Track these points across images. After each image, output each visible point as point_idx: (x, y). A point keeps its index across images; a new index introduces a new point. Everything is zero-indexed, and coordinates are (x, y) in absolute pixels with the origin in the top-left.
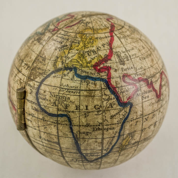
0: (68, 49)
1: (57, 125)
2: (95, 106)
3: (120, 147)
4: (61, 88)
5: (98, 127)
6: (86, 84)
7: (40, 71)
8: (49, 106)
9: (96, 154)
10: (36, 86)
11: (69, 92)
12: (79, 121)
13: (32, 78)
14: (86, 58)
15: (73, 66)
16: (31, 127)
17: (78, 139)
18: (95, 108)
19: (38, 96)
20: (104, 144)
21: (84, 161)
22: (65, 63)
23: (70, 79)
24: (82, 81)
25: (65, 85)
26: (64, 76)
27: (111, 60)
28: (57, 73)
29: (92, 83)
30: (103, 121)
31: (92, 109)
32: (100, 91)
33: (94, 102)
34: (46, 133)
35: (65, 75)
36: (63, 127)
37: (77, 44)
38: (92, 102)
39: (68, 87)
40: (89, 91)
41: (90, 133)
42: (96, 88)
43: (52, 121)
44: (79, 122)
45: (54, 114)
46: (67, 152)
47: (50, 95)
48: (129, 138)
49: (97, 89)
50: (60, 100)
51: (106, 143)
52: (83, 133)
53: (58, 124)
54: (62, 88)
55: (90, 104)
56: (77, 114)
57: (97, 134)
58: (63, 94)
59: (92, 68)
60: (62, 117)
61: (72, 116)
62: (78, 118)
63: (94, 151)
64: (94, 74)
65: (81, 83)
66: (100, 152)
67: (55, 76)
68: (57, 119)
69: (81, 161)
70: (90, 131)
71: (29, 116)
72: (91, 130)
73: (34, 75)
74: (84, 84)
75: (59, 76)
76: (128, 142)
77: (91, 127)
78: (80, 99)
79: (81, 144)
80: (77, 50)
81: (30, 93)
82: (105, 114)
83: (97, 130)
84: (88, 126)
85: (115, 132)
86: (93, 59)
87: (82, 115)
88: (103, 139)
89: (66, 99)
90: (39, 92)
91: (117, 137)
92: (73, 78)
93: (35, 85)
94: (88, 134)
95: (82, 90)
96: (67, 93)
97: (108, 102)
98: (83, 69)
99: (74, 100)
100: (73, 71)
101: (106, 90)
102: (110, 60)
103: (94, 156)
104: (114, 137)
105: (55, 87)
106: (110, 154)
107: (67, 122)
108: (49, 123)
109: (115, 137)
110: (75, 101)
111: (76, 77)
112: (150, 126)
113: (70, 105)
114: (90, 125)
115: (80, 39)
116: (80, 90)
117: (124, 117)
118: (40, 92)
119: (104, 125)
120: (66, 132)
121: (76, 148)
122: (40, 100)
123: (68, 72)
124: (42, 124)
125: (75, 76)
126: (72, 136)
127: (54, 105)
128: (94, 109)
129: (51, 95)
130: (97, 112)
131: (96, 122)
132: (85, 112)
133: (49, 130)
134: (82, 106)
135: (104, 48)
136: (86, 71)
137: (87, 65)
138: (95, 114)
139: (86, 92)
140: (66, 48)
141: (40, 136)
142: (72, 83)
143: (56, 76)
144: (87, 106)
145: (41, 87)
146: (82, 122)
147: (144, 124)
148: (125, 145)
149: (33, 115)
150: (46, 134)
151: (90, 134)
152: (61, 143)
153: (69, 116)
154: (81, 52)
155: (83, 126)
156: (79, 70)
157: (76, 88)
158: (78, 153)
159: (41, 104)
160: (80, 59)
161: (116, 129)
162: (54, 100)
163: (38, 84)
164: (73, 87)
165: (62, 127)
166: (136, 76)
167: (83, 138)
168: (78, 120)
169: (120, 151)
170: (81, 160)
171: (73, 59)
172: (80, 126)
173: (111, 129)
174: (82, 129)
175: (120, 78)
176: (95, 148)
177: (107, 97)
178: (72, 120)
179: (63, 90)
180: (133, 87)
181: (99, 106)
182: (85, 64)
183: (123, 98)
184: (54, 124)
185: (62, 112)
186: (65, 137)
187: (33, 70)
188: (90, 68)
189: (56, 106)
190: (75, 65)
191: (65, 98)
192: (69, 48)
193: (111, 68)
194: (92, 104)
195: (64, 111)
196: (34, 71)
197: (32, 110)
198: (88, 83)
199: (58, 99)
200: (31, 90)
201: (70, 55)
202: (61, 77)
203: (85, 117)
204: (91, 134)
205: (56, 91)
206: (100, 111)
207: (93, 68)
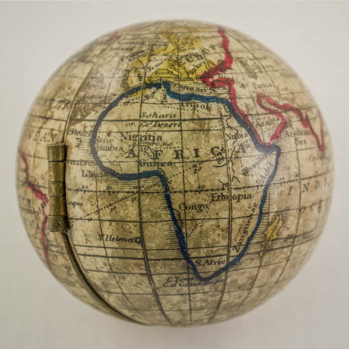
0: (146, 56)
1: (139, 196)
2: (212, 150)
3: (262, 242)
4: (142, 120)
5: (222, 191)
6: (192, 108)
7: (95, 100)
8: (120, 159)
9: (217, 259)
10: (88, 129)
11: (159, 125)
12: (184, 181)
13: (79, 117)
14: (184, 65)
15: (161, 80)
16: (81, 219)
17: (183, 223)
18: (213, 153)
19: (95, 146)
20: (233, 231)
21: (192, 279)
22: (145, 77)
23: (159, 103)
24: (182, 103)
25: (151, 115)
26: (146, 99)
27: (232, 69)
28: (131, 96)
29: (203, 107)
30: (230, 179)
31: (207, 155)
32: (219, 120)
33: (211, 141)
34: (114, 221)
35: (147, 97)
36: (150, 199)
37: (163, 47)
38: (205, 141)
39: (156, 117)
40: (198, 121)
41: (205, 207)
42: (211, 115)
43: (128, 190)
44: (184, 184)
45: (132, 174)
46: (159, 260)
47: (120, 139)
48: (278, 223)
49: (212, 117)
50: (142, 145)
51: (237, 230)
52: (193, 206)
53: (141, 194)
54: (145, 121)
55: (203, 146)
56: (177, 168)
57: (220, 209)
58: (148, 131)
59: (199, 81)
60: (149, 178)
61: (169, 173)
62: (180, 176)
63: (214, 249)
64: (203, 91)
65: (182, 107)
66: (225, 252)
67: (128, 102)
68: (139, 182)
69: (186, 282)
70: (206, 203)
71: (77, 193)
72: (208, 198)
73: (83, 111)
74: (186, 108)
75: (135, 100)
76: (276, 231)
77: (206, 193)
78: (182, 138)
79: (189, 233)
80: (164, 55)
81: (78, 146)
82: (233, 165)
83: (219, 198)
84: (202, 191)
85: (252, 205)
86: (198, 67)
87: (188, 169)
88: (231, 220)
89: (154, 140)
90: (97, 138)
91: (258, 216)
92: (164, 99)
93: (86, 128)
94: (202, 208)
95: (185, 120)
96: (155, 129)
97: (236, 141)
98: (181, 83)
99: (171, 140)
100: (163, 88)
101: (230, 118)
102: (230, 68)
103: (213, 263)
104: (251, 215)
105: (130, 120)
106: (244, 258)
107: (159, 187)
108: (120, 195)
109: (254, 217)
110: (173, 141)
111: (170, 97)
112: (313, 205)
113: (164, 151)
114: (204, 189)
115: (166, 40)
116: (181, 120)
117: (267, 173)
118: (99, 137)
119: (231, 189)
120: (158, 210)
121: (177, 246)
122: (100, 153)
123: (153, 92)
124: (106, 203)
125: (168, 97)
126: (169, 217)
127: (131, 155)
128: (212, 156)
129: (123, 138)
130: (217, 160)
131: (216, 182)
132: (194, 161)
133: (122, 211)
134: (188, 151)
135: (215, 51)
136: (188, 85)
137: (188, 76)
138: (214, 166)
139: (193, 123)
140: (141, 55)
141: (100, 233)
142: (163, 109)
143: (130, 101)
144: (196, 150)
145: (99, 128)
146: (190, 183)
147: (303, 195)
148: (272, 239)
149: (85, 189)
150: (114, 224)
151: (206, 209)
152: (146, 238)
153: (162, 173)
154: (173, 57)
155: (191, 191)
156: (175, 85)
157: (173, 116)
158: (181, 259)
159: (103, 159)
160: (173, 67)
161: (255, 198)
162: (130, 146)
163: (92, 123)
164: (167, 116)
165: (148, 200)
166: (280, 100)
167: (192, 220)
168: (180, 180)
169: (261, 254)
170: (185, 279)
171: (160, 69)
172: (186, 192)
173: (245, 198)
174: (190, 197)
175: (253, 100)
176: (216, 243)
177: (233, 133)
178: (169, 181)
179: (146, 124)
180: (278, 119)
181: (220, 149)
182: (185, 76)
183: (263, 136)
184: (131, 196)
185: (148, 167)
186: (156, 222)
187: (80, 103)
188: (196, 81)
189: (134, 156)
190: (164, 77)
191: (152, 138)
192: (149, 53)
193: (234, 82)
194: (206, 145)
195: (153, 165)
196: (81, 105)
197: (83, 178)
198: (194, 106)
199: (137, 143)
200: (77, 139)
201: (152, 64)
202: (140, 101)
203: (195, 173)
204: (208, 209)
205: (132, 129)
206: (223, 159)
207: (201, 81)
